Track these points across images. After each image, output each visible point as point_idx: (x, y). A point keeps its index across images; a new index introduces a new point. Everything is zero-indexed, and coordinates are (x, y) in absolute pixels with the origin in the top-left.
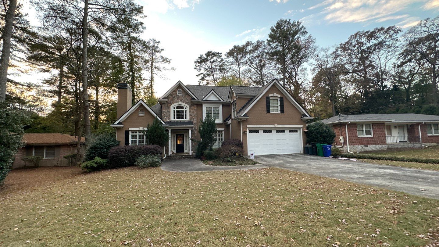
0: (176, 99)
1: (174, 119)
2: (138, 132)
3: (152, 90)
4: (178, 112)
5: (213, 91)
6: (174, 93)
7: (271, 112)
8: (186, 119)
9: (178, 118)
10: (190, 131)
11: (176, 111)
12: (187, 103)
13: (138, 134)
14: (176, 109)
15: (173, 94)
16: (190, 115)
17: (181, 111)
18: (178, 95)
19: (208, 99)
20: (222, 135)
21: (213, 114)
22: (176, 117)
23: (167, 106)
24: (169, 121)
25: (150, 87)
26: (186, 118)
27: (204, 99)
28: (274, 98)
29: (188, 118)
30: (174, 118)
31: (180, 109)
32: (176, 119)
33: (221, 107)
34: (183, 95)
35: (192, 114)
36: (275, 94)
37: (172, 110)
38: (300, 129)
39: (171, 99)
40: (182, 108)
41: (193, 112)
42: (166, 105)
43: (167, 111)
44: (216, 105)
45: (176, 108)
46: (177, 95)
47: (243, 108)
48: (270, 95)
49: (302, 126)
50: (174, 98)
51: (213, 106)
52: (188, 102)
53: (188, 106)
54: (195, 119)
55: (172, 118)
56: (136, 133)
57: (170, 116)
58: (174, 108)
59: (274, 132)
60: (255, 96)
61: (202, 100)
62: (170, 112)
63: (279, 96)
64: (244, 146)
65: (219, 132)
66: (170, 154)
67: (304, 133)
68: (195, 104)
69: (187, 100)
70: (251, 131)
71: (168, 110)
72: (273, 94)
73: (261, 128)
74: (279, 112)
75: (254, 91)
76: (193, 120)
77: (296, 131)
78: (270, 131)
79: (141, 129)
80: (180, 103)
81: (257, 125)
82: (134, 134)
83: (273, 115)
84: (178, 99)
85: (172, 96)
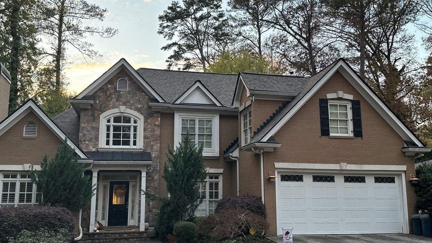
0: (114, 100)
1: (107, 147)
2: (18, 176)
3: (58, 77)
4: (116, 129)
5: (198, 84)
6: (109, 86)
7: (331, 134)
8: (134, 147)
9: (115, 143)
10: (144, 174)
11: (112, 129)
12: (138, 110)
13: (18, 181)
14: (112, 123)
15: (108, 89)
16: (145, 137)
17: (124, 127)
18: (120, 91)
19: (187, 102)
20: (217, 184)
21: (197, 136)
22: (111, 142)
23: (93, 115)
24: (94, 150)
25: (55, 71)
26: (135, 144)
27: (178, 102)
28: (338, 103)
29: (140, 145)
30: (108, 143)
31: (122, 124)
32: (111, 146)
33: (216, 121)
34: (129, 92)
35: (148, 134)
36: (341, 94)
37: (103, 124)
38: (399, 175)
39: (101, 99)
40: (128, 120)
41: (153, 131)
42: (90, 113)
43: (93, 128)
44: (205, 117)
45: (112, 120)
46: (116, 91)
47: (266, 124)
48: (329, 96)
49: (404, 168)
50: (108, 98)
51: (197, 117)
52: (141, 108)
53: (142, 117)
54: (157, 147)
55: (102, 144)
56: (14, 176)
57: (97, 138)
58: (109, 121)
59: (339, 180)
60: (293, 98)
61: (173, 104)
62: (98, 129)
63: (351, 97)
64: (268, 211)
65: (211, 178)
66: (93, 228)
67: (411, 184)
68: (158, 112)
69: (139, 102)
70: (285, 178)
71: (94, 125)
72: (336, 92)
73: (308, 172)
74: (351, 135)
75: (291, 85)
76: (152, 148)
77: (391, 180)
78: (328, 178)
79: (27, 167)
80: (123, 108)
81: (299, 164)
82: (10, 180)
83: (336, 140)
84: (117, 100)
85: (104, 94)
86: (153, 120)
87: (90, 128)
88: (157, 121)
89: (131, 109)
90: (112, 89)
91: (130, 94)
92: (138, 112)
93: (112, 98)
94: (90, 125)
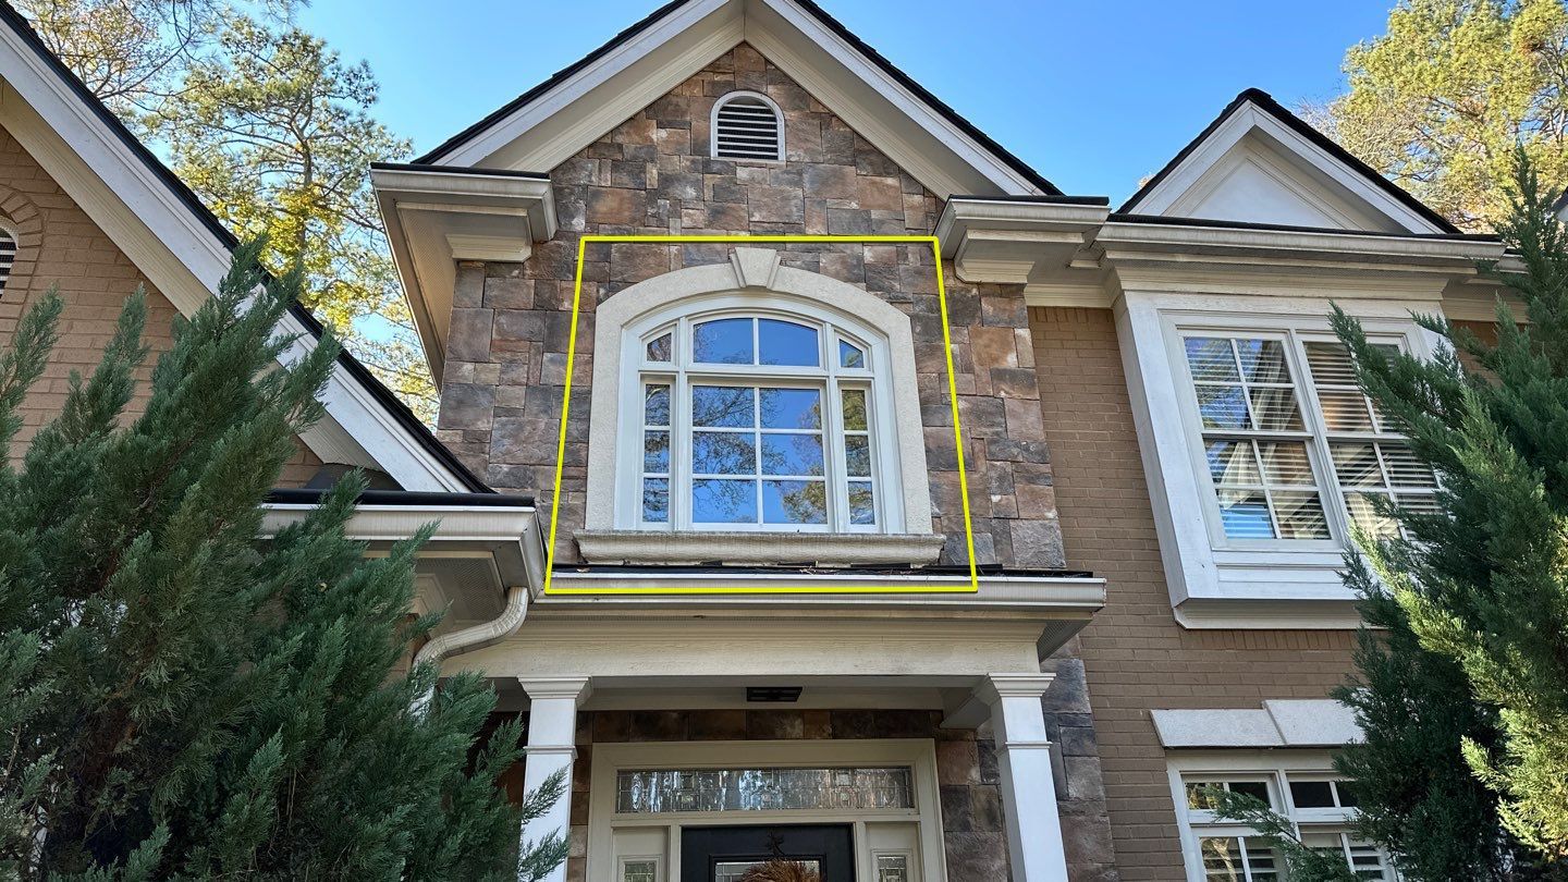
0: (694, 216)
1: (653, 526)
4: (715, 400)
5: (1251, 115)
6: (658, 135)
8: (863, 529)
10: (1026, 721)
11: (682, 401)
12: (868, 277)
14: (683, 359)
15: (650, 153)
16: (942, 458)
18: (730, 166)
21: (1323, 456)
22: (682, 497)
23: (544, 307)
26: (861, 499)
27: (1145, 214)
29: (908, 514)
30: (656, 503)
32: (686, 521)
34: (793, 171)
37: (618, 368)
39: (603, 206)
40: (795, 338)
41: (988, 413)
42: (525, 294)
43: (542, 391)
45: (685, 343)
46: (707, 168)
50: (652, 203)
51: (1289, 324)
52: (886, 266)
53: (897, 323)
54: (1038, 527)
55: (614, 507)
57: (574, 467)
58: (659, 348)
61: (1121, 216)
62: (580, 399)
68: (1004, 292)
69: (863, 230)
71: (554, 371)
76: (1002, 538)
80: (758, 263)
84: (718, 217)
85: (625, 179)
86: (982, 341)
87: (520, 391)
88: (1006, 345)
89: (815, 268)
90: (679, 152)
91: (799, 184)
92: (869, 289)
93: (678, 205)
94: (520, 373)
